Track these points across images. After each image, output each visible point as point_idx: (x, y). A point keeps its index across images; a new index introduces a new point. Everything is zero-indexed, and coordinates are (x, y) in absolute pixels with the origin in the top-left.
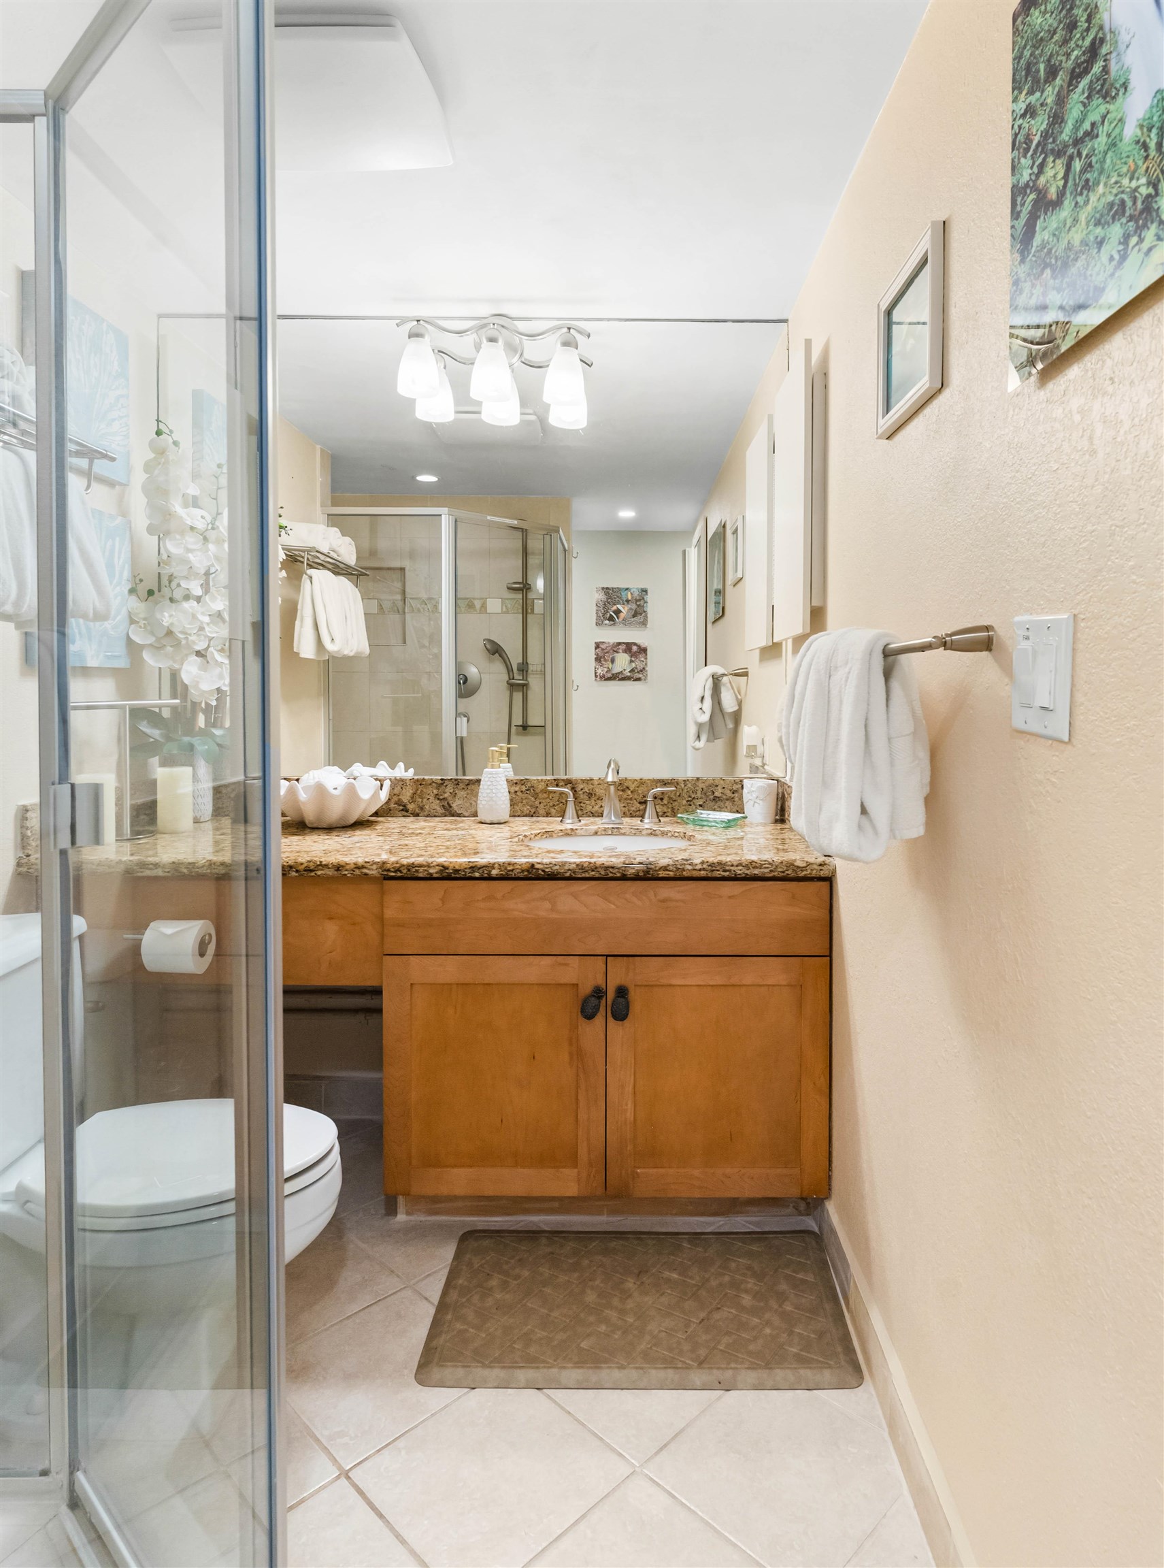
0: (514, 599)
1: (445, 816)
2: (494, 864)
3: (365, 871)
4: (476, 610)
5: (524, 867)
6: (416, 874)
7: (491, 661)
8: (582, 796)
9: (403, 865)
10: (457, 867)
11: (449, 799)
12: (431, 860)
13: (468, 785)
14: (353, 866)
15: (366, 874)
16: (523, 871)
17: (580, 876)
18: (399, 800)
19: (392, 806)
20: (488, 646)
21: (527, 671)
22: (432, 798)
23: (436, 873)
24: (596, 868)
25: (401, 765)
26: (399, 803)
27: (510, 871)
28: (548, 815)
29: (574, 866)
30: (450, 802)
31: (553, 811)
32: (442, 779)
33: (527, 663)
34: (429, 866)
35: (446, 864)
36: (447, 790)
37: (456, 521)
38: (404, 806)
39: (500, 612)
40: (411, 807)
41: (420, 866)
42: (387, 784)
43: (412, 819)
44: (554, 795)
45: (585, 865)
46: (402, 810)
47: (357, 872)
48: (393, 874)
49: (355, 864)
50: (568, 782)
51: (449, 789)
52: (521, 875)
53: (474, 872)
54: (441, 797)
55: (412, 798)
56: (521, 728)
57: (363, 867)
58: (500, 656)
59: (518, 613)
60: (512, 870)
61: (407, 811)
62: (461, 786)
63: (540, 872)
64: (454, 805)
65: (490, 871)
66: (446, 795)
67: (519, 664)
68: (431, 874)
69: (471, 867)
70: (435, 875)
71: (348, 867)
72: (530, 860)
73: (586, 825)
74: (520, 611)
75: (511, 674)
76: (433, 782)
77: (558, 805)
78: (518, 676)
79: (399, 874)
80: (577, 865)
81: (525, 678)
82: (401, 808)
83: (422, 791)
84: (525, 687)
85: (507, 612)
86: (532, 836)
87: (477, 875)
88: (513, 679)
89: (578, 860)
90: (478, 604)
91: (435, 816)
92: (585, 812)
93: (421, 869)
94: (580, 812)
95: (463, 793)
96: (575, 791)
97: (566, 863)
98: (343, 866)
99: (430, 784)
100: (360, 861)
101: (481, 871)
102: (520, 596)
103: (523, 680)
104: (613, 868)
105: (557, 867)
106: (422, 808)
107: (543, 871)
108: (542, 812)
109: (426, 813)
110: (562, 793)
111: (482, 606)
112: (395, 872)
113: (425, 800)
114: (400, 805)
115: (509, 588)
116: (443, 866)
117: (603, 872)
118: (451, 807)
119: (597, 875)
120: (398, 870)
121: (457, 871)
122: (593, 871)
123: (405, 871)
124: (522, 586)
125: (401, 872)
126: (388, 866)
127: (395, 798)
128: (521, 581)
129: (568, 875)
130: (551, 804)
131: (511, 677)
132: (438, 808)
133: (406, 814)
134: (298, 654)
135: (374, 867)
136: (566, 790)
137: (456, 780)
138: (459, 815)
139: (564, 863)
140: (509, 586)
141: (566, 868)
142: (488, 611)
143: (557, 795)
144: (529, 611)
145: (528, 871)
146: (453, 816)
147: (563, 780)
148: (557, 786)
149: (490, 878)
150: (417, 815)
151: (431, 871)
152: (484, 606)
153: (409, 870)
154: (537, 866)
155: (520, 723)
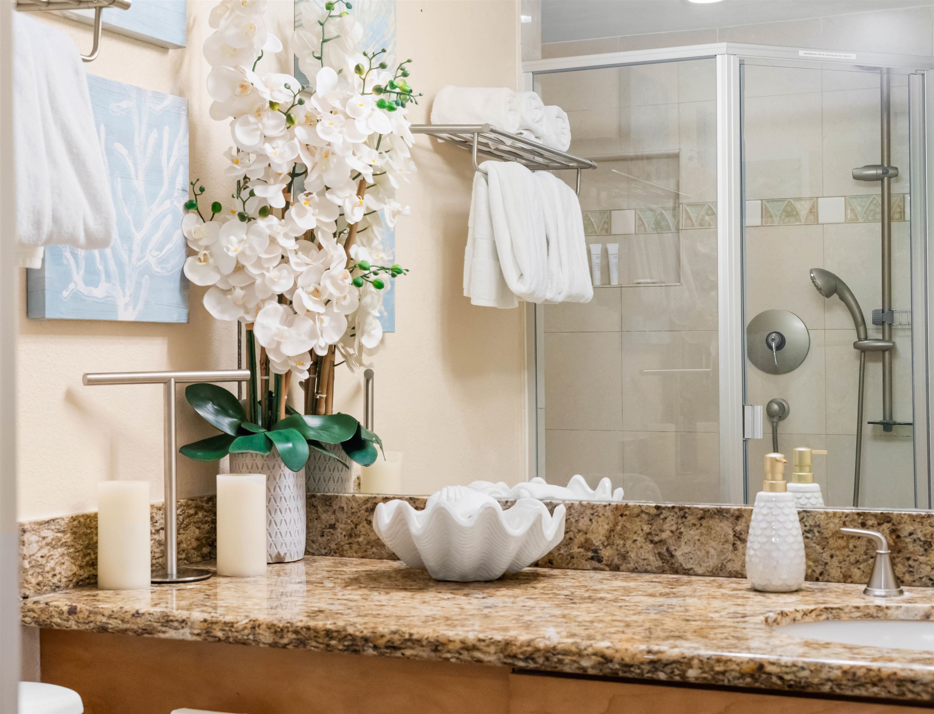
0: (868, 196)
1: (663, 572)
2: (692, 658)
3: (478, 655)
4: (800, 221)
5: (746, 668)
6: (560, 668)
7: (826, 308)
8: (911, 547)
9: (538, 650)
10: (627, 660)
11: (670, 541)
12: (584, 644)
13: (702, 518)
14: (458, 645)
15: (479, 661)
16: (743, 675)
17: (849, 693)
18: (587, 540)
19: (576, 550)
20: (819, 282)
21: (890, 325)
22: (640, 539)
23: (593, 667)
24: (881, 680)
25: (606, 482)
26: (587, 545)
27: (718, 673)
28: (846, 578)
29: (838, 673)
30: (672, 548)
31: (856, 573)
32: (657, 508)
33: (890, 309)
34: (580, 654)
35: (608, 652)
36: (666, 526)
37: (742, 64)
38: (596, 551)
39: (843, 220)
40: (606, 553)
41: (566, 653)
42: (561, 510)
43: (607, 574)
44: (858, 543)
45: (860, 673)
46: (592, 558)
47: (465, 656)
48: (521, 664)
49: (462, 642)
50: (885, 519)
51: (670, 524)
52: (740, 683)
53: (657, 670)
54: (656, 539)
55: (608, 538)
56: (882, 426)
57: (474, 648)
58: (842, 298)
59: (874, 220)
60: (724, 673)
61: (600, 561)
62: (691, 519)
63: (774, 679)
64: (678, 554)
65: (684, 672)
66: (664, 536)
67: (875, 312)
68: (584, 669)
69: (652, 662)
70: (591, 672)
71: (451, 646)
72: (758, 656)
73: (909, 601)
74: (879, 216)
75: (862, 329)
76: (642, 511)
77: (865, 561)
78: (873, 332)
79: (532, 665)
80: (845, 672)
81: (887, 338)
82: (590, 554)
83: (624, 527)
84: (887, 354)
85: (855, 220)
86: (799, 616)
87: (662, 676)
88: (866, 339)
89: (847, 663)
90: (803, 208)
91: (646, 571)
92: (917, 577)
93: (567, 659)
94: (907, 578)
95: (693, 534)
96: (898, 537)
97: (823, 666)
98: (443, 644)
99: (638, 515)
100: (471, 637)
101: (668, 669)
102: (878, 191)
103: (883, 340)
104: (913, 682)
105: (806, 673)
106: (624, 557)
107: (781, 678)
108: (835, 572)
109: (631, 565)
110: (870, 541)
111: (811, 212)
112: (526, 659)
113: (629, 543)
114: (588, 550)
115: (856, 177)
116: (603, 656)
117: (894, 690)
118: (672, 556)
119: (883, 694)
120: (529, 657)
121: (627, 666)
122: (874, 685)
123: (541, 661)
124: (880, 172)
125: (533, 659)
126: (514, 650)
127: (580, 538)
128: (879, 163)
129: (826, 688)
130: (852, 559)
131: (862, 336)
132: (652, 558)
133: (597, 565)
135: (492, 649)
136: (878, 535)
137: (681, 509)
138: (687, 572)
139: (818, 668)
140: (857, 172)
141: (824, 675)
142: (820, 221)
143: (864, 542)
144: (897, 216)
145: (752, 676)
146: (676, 572)
147: (875, 516)
148: (863, 525)
149: (685, 684)
150: (616, 568)
151: (585, 663)
152: (814, 211)
153: (547, 659)
154: (769, 668)
155: (879, 418)
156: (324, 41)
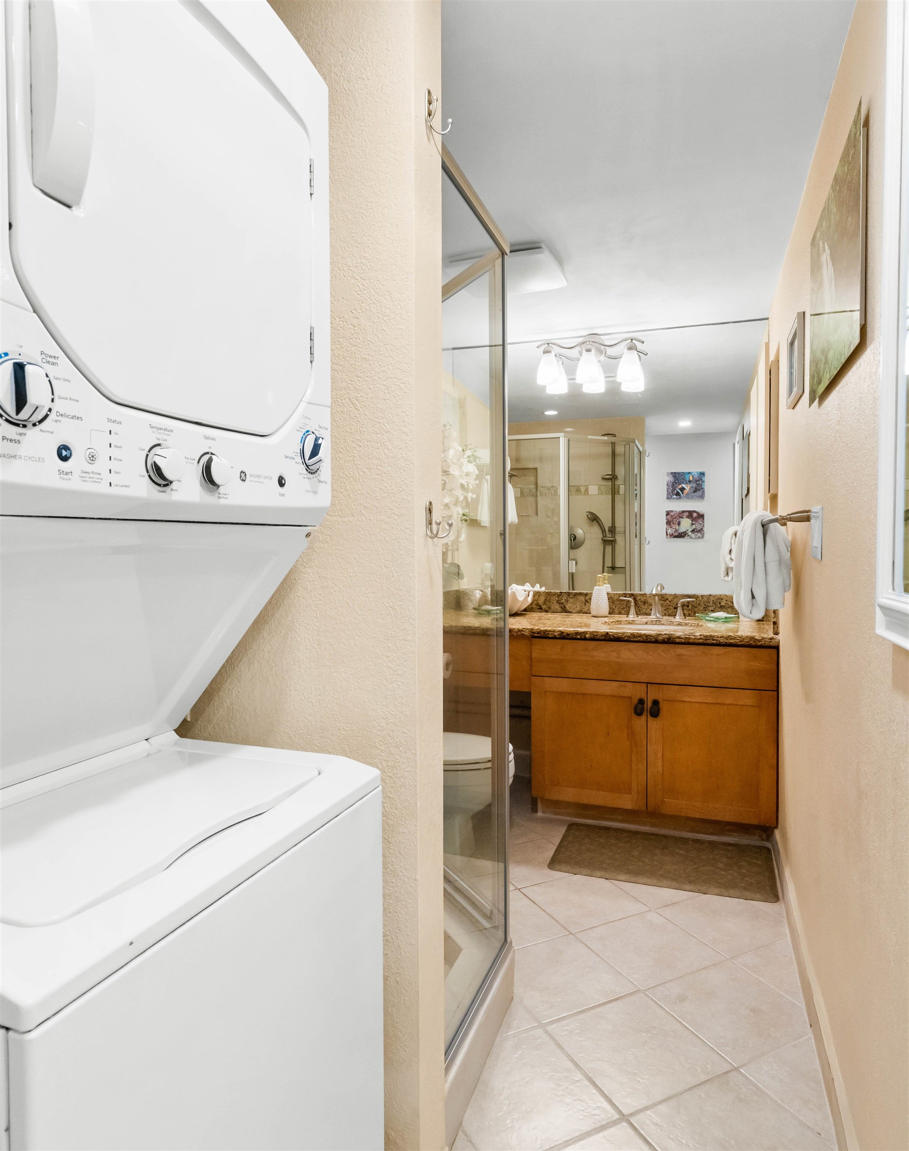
0: (606, 485)
1: (562, 613)
2: (587, 632)
3: (523, 632)
4: (581, 493)
5: (603, 634)
6: (548, 635)
7: (591, 526)
8: (640, 603)
9: (541, 631)
10: (568, 632)
11: (565, 603)
12: (555, 629)
13: (575, 595)
14: (517, 630)
15: (523, 634)
16: (602, 636)
17: (632, 640)
18: (537, 603)
19: (534, 606)
20: (589, 516)
21: (614, 532)
22: (555, 603)
23: (558, 635)
24: (641, 636)
25: (538, 585)
26: (537, 604)
27: (595, 635)
28: (620, 613)
29: (630, 634)
30: (565, 605)
31: (623, 612)
32: (560, 592)
33: (614, 526)
34: (554, 631)
35: (562, 631)
36: (563, 598)
37: (569, 440)
38: (540, 606)
39: (597, 494)
40: (544, 607)
41: (550, 631)
42: (531, 594)
43: (544, 613)
44: (624, 602)
45: (636, 634)
46: (539, 609)
47: (519, 633)
48: (536, 635)
49: (518, 629)
50: (632, 595)
51: (565, 598)
52: (601, 638)
53: (577, 635)
54: (560, 602)
55: (544, 602)
56: (611, 568)
57: (522, 631)
58: (597, 522)
59: (610, 494)
60: (597, 635)
61: (542, 609)
62: (571, 596)
63: (611, 636)
64: (567, 607)
65: (585, 635)
66: (563, 601)
67: (609, 527)
68: (555, 636)
69: (576, 633)
70: (557, 636)
71: (514, 630)
72: (606, 631)
73: (640, 619)
74: (610, 493)
75: (604, 533)
76: (555, 593)
77: (626, 608)
78: (609, 535)
79: (540, 635)
80: (631, 634)
81: (613, 536)
82: (539, 607)
83: (549, 599)
84: (613, 542)
85: (602, 494)
86: (610, 623)
87: (579, 637)
88: (606, 537)
89: (632, 632)
90: (583, 489)
91: (557, 612)
92: (642, 612)
93: (550, 633)
94: (639, 613)
95: (572, 600)
96: (636, 600)
97: (625, 632)
98: (512, 630)
99: (554, 595)
100: (520, 628)
101: (580, 635)
102: (610, 483)
103: (612, 537)
104: (650, 636)
105: (620, 634)
106: (550, 608)
107: (613, 636)
108: (617, 612)
109: (552, 611)
110: (628, 601)
111: (586, 490)
112: (537, 634)
113: (551, 603)
114: (537, 606)
115: (603, 479)
116: (561, 632)
117: (645, 638)
118: (565, 607)
119: (642, 640)
120: (539, 633)
121: (568, 635)
122: (640, 637)
123: (542, 633)
124: (611, 477)
125: (541, 634)
126: (534, 631)
127: (535, 602)
128: (611, 473)
129: (626, 638)
130: (622, 607)
131: (604, 536)
132: (558, 608)
133: (541, 611)
134: (480, 523)
135: (527, 631)
136: (630, 599)
137: (568, 593)
138: (570, 612)
139: (624, 633)
140: (603, 477)
141: (625, 635)
142: (589, 493)
143: (625, 602)
144: (616, 493)
145: (605, 636)
146: (566, 612)
147: (629, 594)
148: (625, 597)
149: (585, 639)
150: (547, 612)
151: (556, 634)
152: (587, 490)
153: (544, 633)
154: (610, 634)
155: (610, 565)
156: (444, 438)
